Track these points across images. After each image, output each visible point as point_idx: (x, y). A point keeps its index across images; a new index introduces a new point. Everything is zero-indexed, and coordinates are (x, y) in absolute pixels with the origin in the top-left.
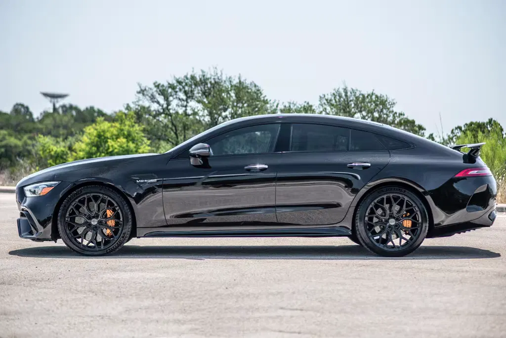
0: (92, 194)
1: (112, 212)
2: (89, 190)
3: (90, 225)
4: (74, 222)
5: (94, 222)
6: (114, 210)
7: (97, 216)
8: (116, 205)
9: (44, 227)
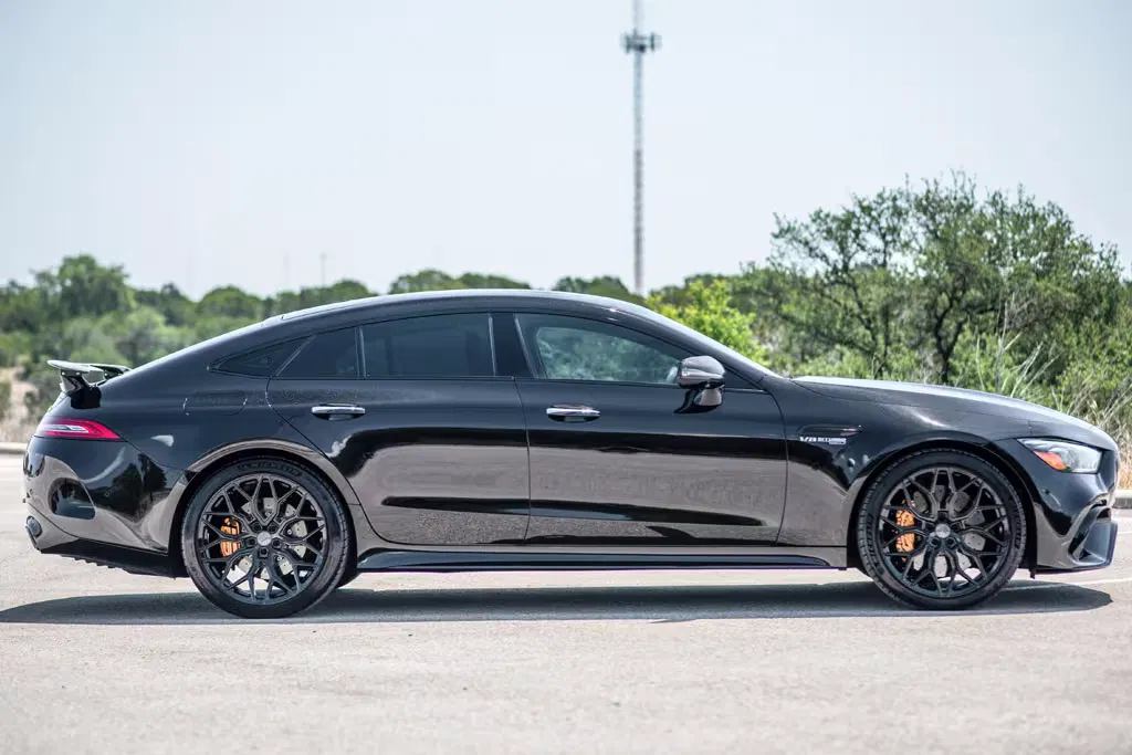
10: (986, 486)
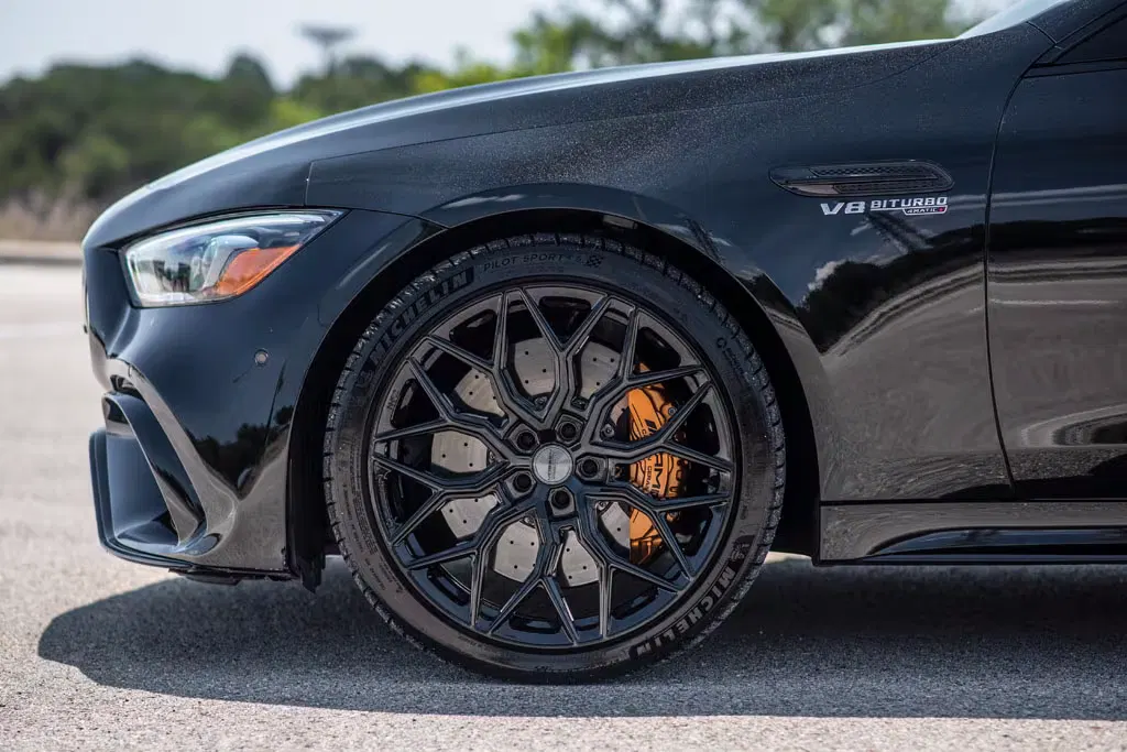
0: (538, 293)
1: (659, 402)
2: (520, 265)
3: (525, 481)
4: (425, 463)
5: (554, 467)
6: (675, 392)
7: (564, 434)
8: (688, 359)
9: (241, 492)
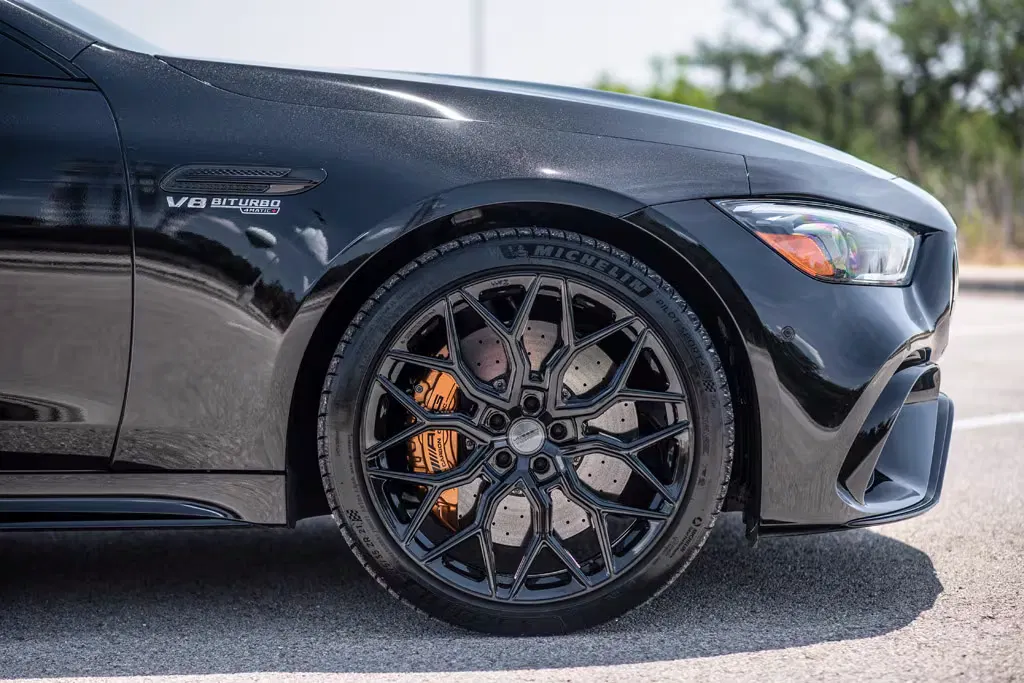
10: (652, 342)
